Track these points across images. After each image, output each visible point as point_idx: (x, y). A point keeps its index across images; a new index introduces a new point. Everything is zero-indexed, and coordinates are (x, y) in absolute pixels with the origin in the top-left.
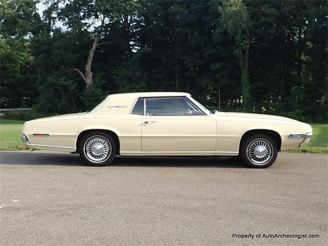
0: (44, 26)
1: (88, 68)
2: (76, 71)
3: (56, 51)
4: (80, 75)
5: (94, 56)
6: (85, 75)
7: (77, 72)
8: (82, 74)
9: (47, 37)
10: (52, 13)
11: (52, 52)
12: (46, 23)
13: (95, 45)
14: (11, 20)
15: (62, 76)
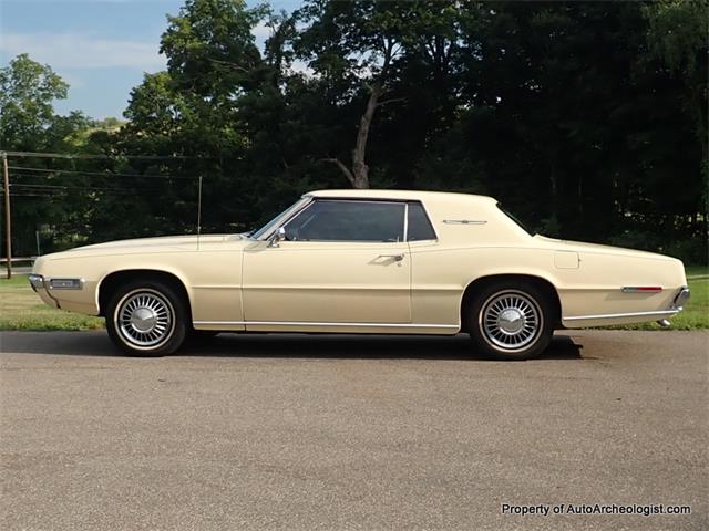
0: (267, 71)
1: (359, 156)
2: (334, 163)
3: (290, 122)
4: (342, 172)
5: (370, 128)
6: (351, 171)
7: (335, 165)
8: (345, 169)
9: (271, 93)
10: (283, 43)
11: (281, 124)
12: (271, 64)
13: (371, 106)
14: (200, 62)
15: (303, 177)
